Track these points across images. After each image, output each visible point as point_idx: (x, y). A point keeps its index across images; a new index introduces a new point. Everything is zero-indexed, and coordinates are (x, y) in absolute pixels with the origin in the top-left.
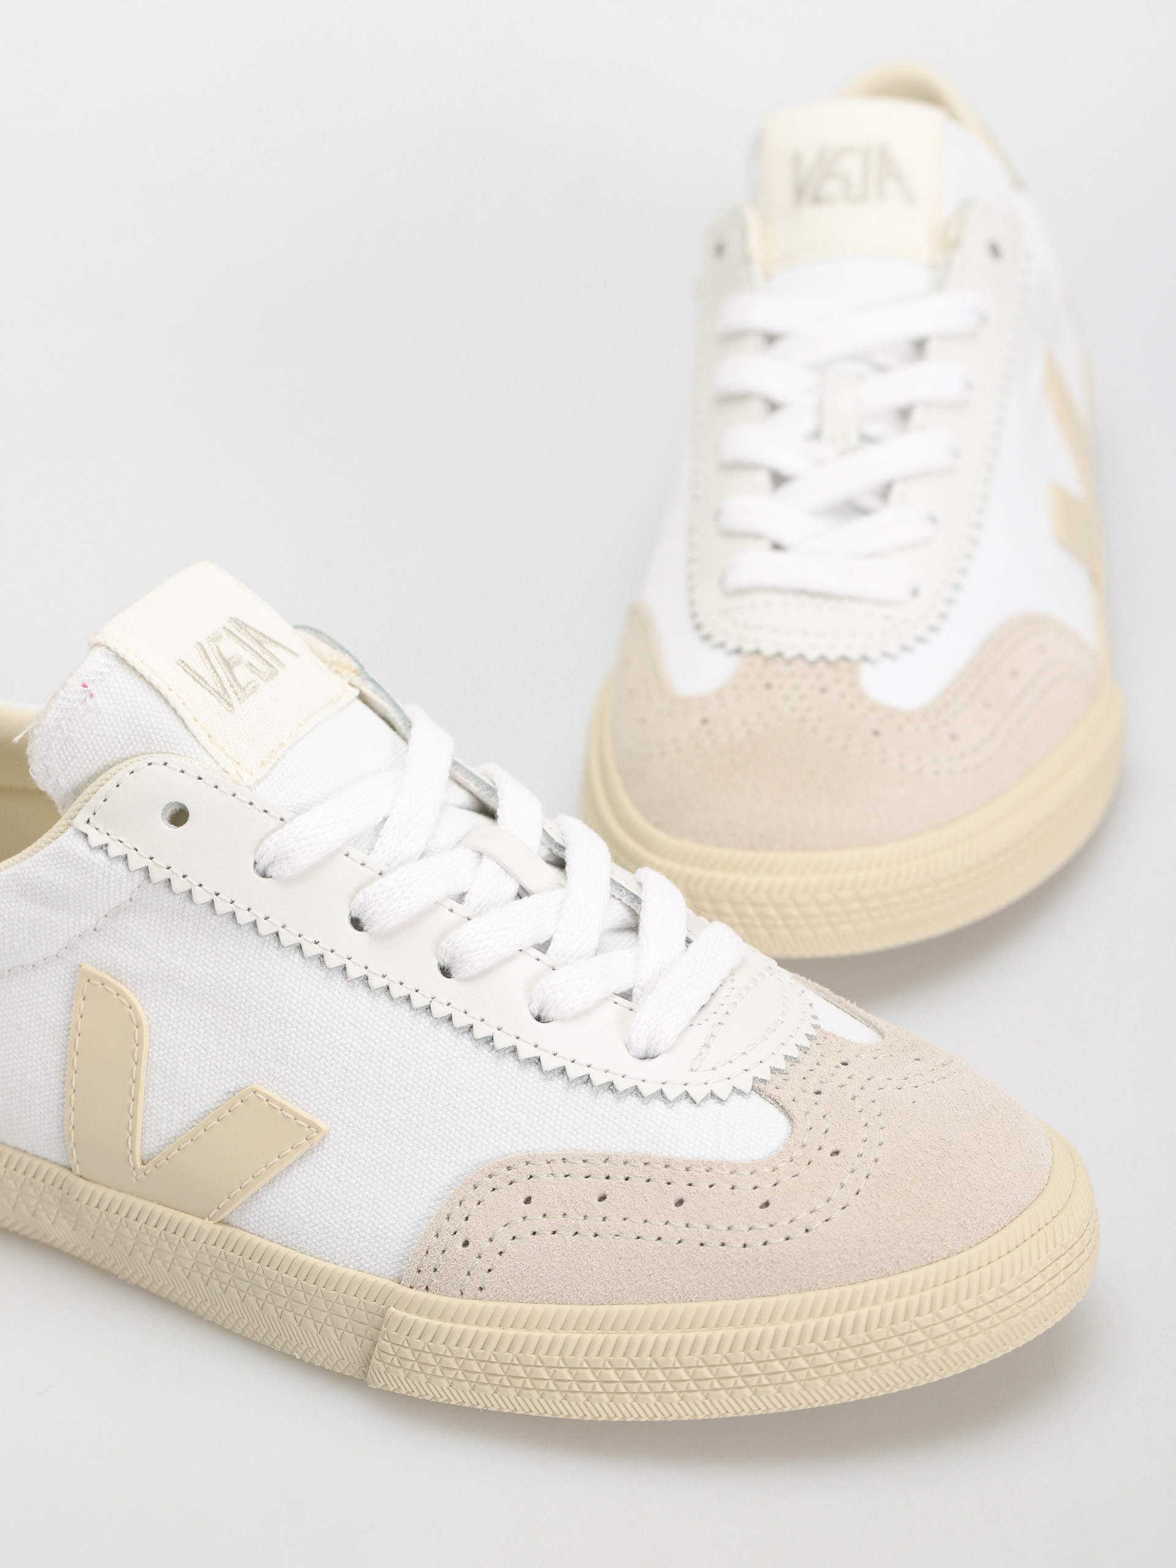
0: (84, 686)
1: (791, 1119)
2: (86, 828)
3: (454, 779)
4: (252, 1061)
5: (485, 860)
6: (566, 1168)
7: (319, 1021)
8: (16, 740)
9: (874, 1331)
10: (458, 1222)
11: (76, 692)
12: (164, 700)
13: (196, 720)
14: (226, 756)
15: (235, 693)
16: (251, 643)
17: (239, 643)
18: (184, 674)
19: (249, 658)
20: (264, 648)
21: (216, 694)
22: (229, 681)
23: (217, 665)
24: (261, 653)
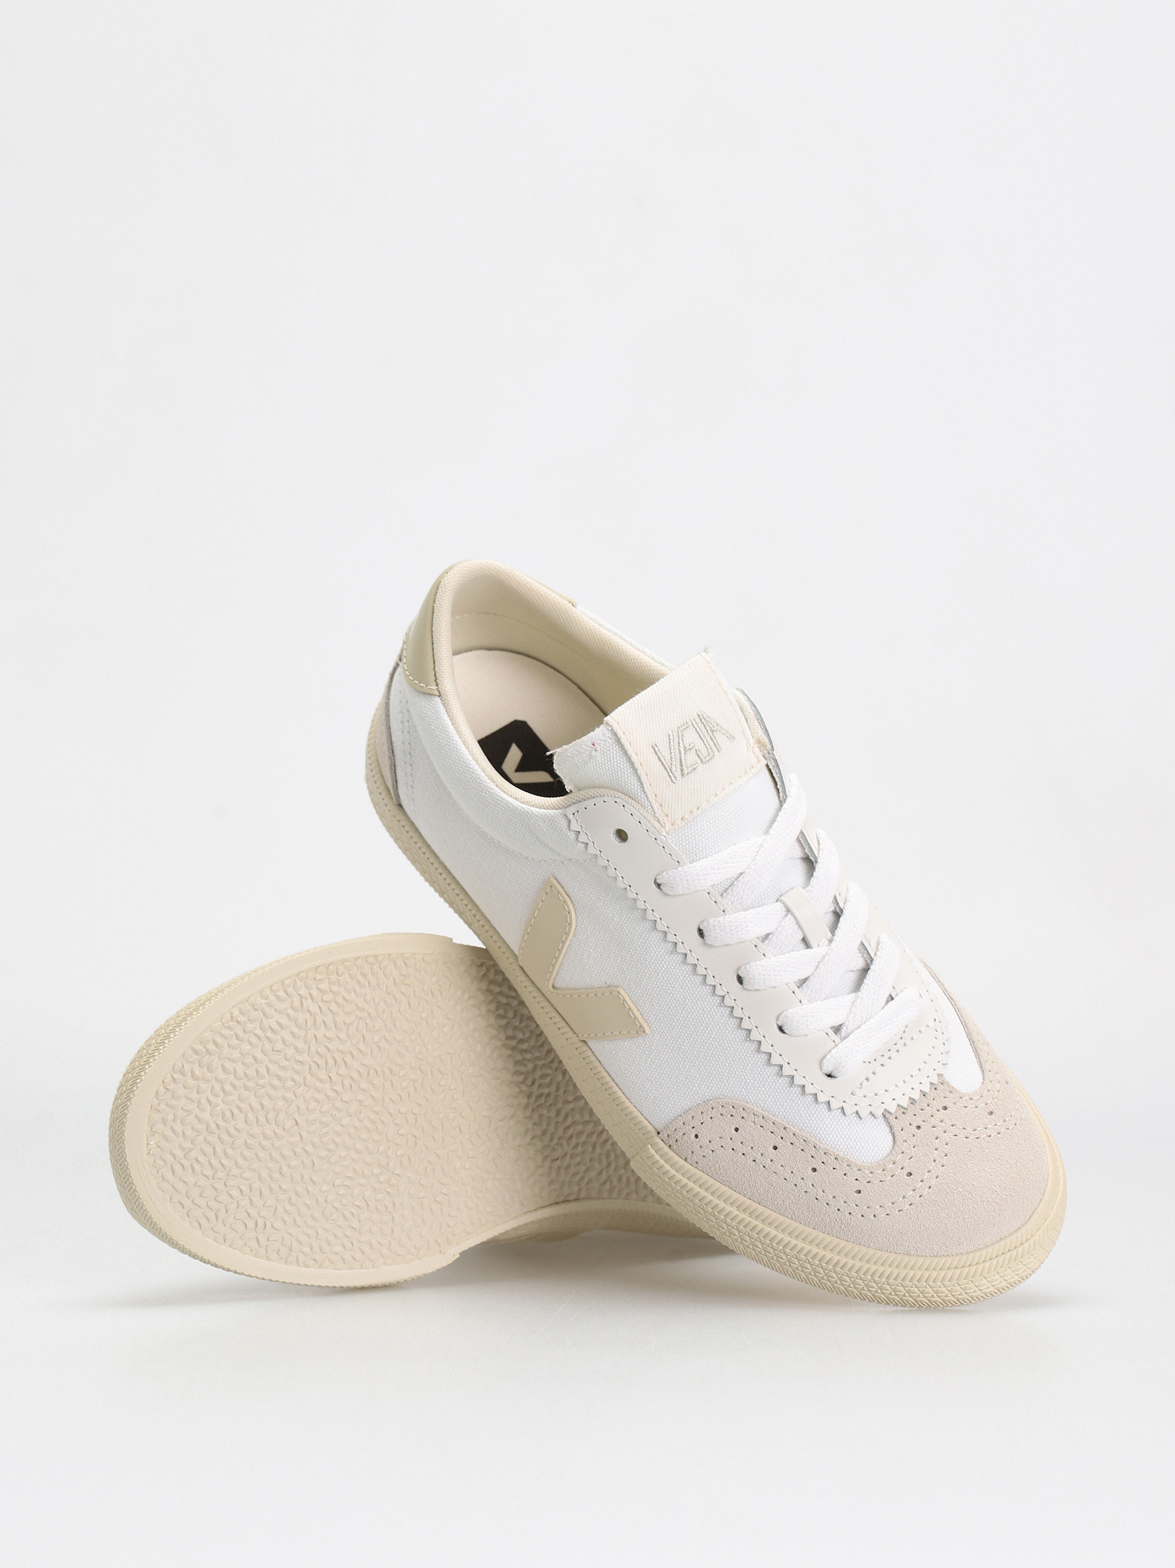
0: (593, 745)
1: (894, 1142)
2: (571, 817)
3: (798, 840)
4: (623, 975)
5: (789, 916)
6: (763, 1123)
7: (664, 975)
8: (548, 754)
9: (891, 1281)
10: (696, 1123)
11: (588, 746)
12: (635, 770)
13: (650, 785)
14: (661, 810)
15: (682, 770)
16: (706, 732)
17: (698, 733)
18: (654, 754)
19: (699, 745)
20: (713, 736)
21: (669, 770)
22: (681, 762)
23: (677, 750)
24: (710, 740)
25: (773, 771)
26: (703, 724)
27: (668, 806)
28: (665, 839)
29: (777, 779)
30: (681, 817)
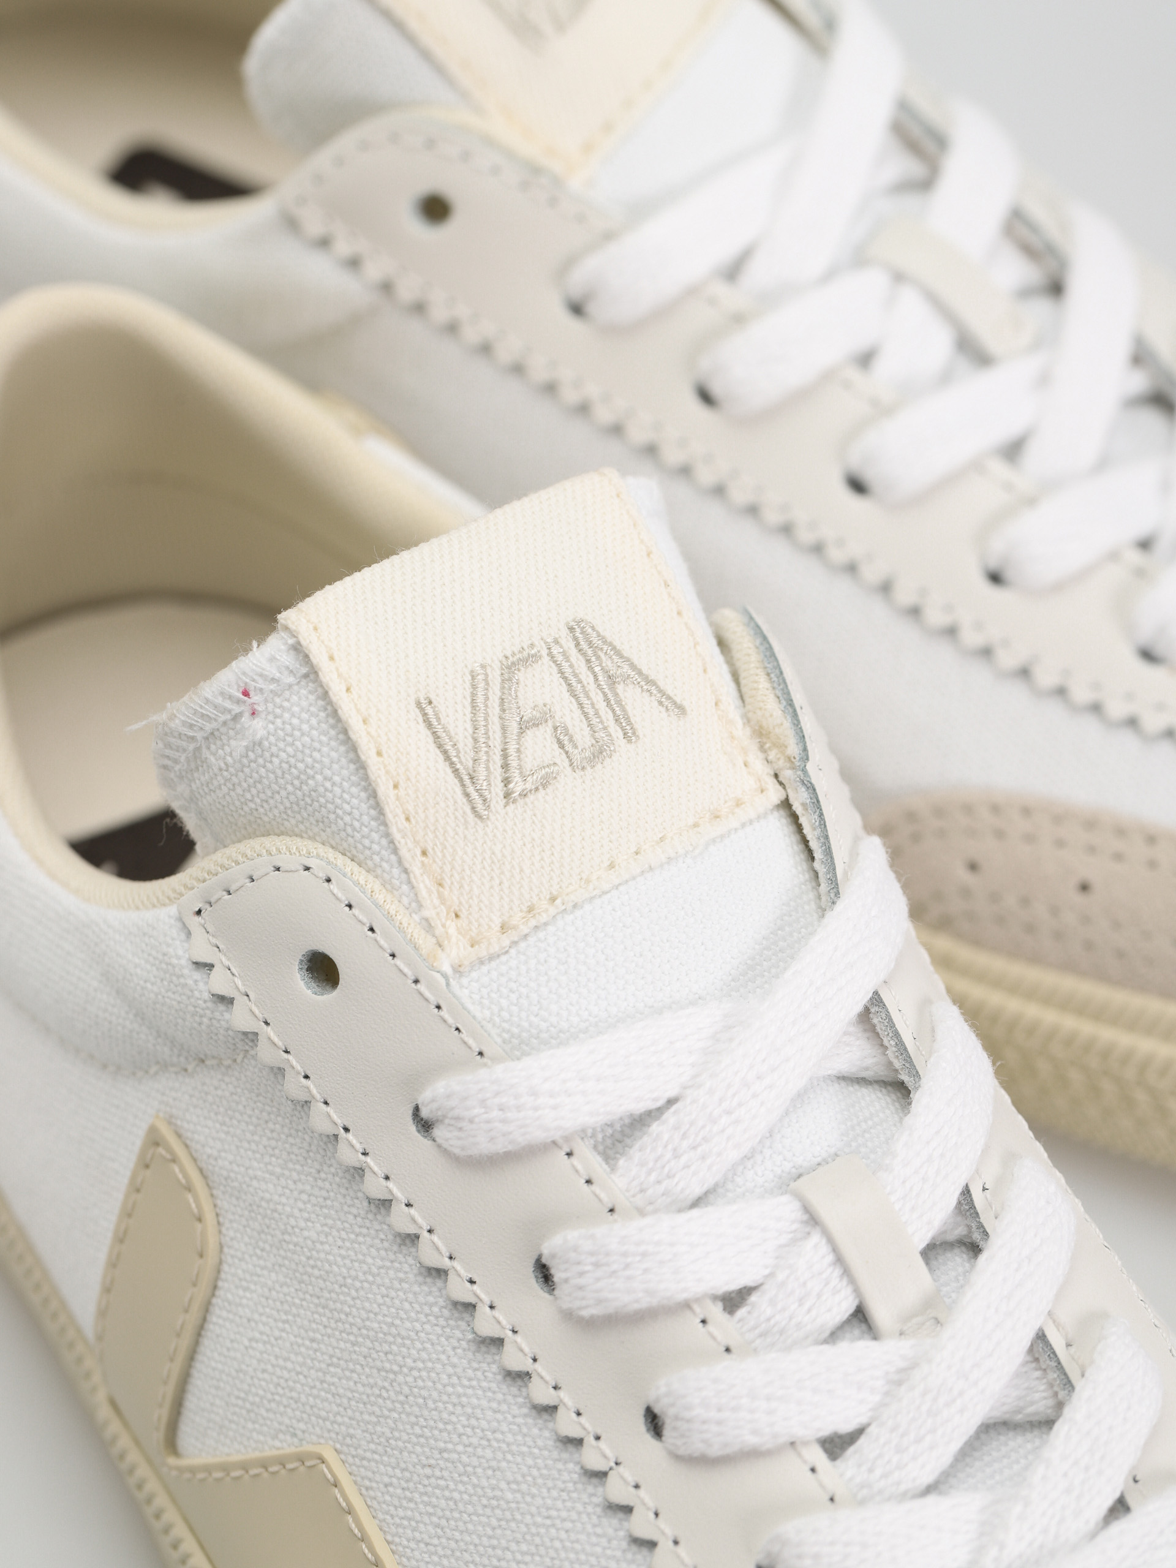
0: (246, 693)
2: (191, 923)
5: (816, 1236)
11: (230, 697)
12: (361, 766)
13: (408, 819)
14: (440, 896)
15: (506, 781)
16: (591, 679)
17: (565, 679)
18: (422, 727)
19: (567, 713)
20: (616, 695)
21: (466, 778)
22: (505, 756)
23: (496, 720)
24: (602, 705)
25: (803, 820)
26: (584, 654)
27: (461, 887)
28: (443, 981)
29: (814, 844)
30: (497, 922)
